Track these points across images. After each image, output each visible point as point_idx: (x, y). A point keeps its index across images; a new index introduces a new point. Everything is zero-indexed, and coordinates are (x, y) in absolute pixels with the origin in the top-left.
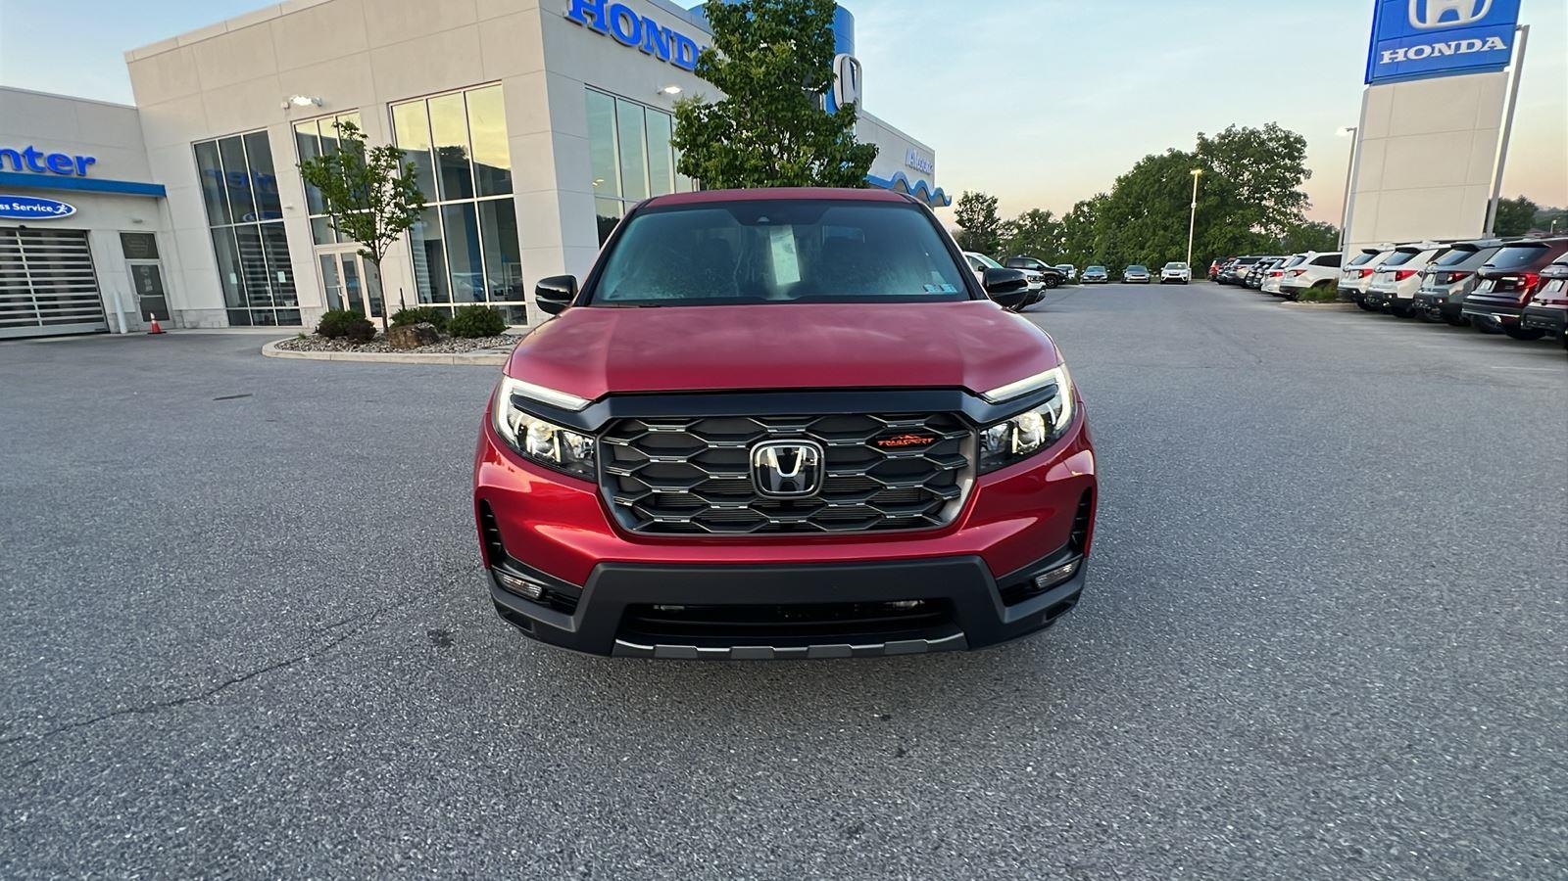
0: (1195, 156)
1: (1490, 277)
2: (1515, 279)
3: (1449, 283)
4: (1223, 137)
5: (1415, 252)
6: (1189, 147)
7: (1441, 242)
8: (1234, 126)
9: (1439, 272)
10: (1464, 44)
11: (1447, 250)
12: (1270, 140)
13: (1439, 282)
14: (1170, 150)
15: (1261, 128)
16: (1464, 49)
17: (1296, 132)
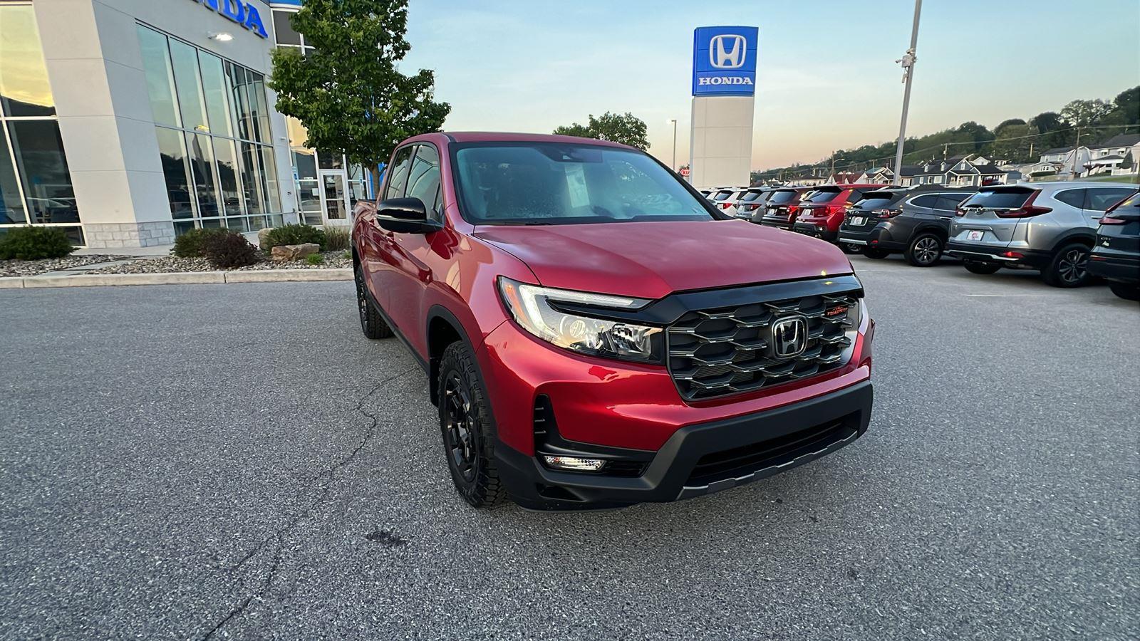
0: (587, 130)
1: (773, 207)
2: (785, 208)
3: (752, 210)
4: (603, 119)
5: (731, 193)
6: (585, 124)
7: (742, 188)
8: (609, 112)
9: (745, 204)
10: (735, 79)
11: (747, 192)
12: (628, 123)
13: (747, 210)
14: (574, 124)
15: (624, 116)
16: (735, 83)
17: (642, 119)
